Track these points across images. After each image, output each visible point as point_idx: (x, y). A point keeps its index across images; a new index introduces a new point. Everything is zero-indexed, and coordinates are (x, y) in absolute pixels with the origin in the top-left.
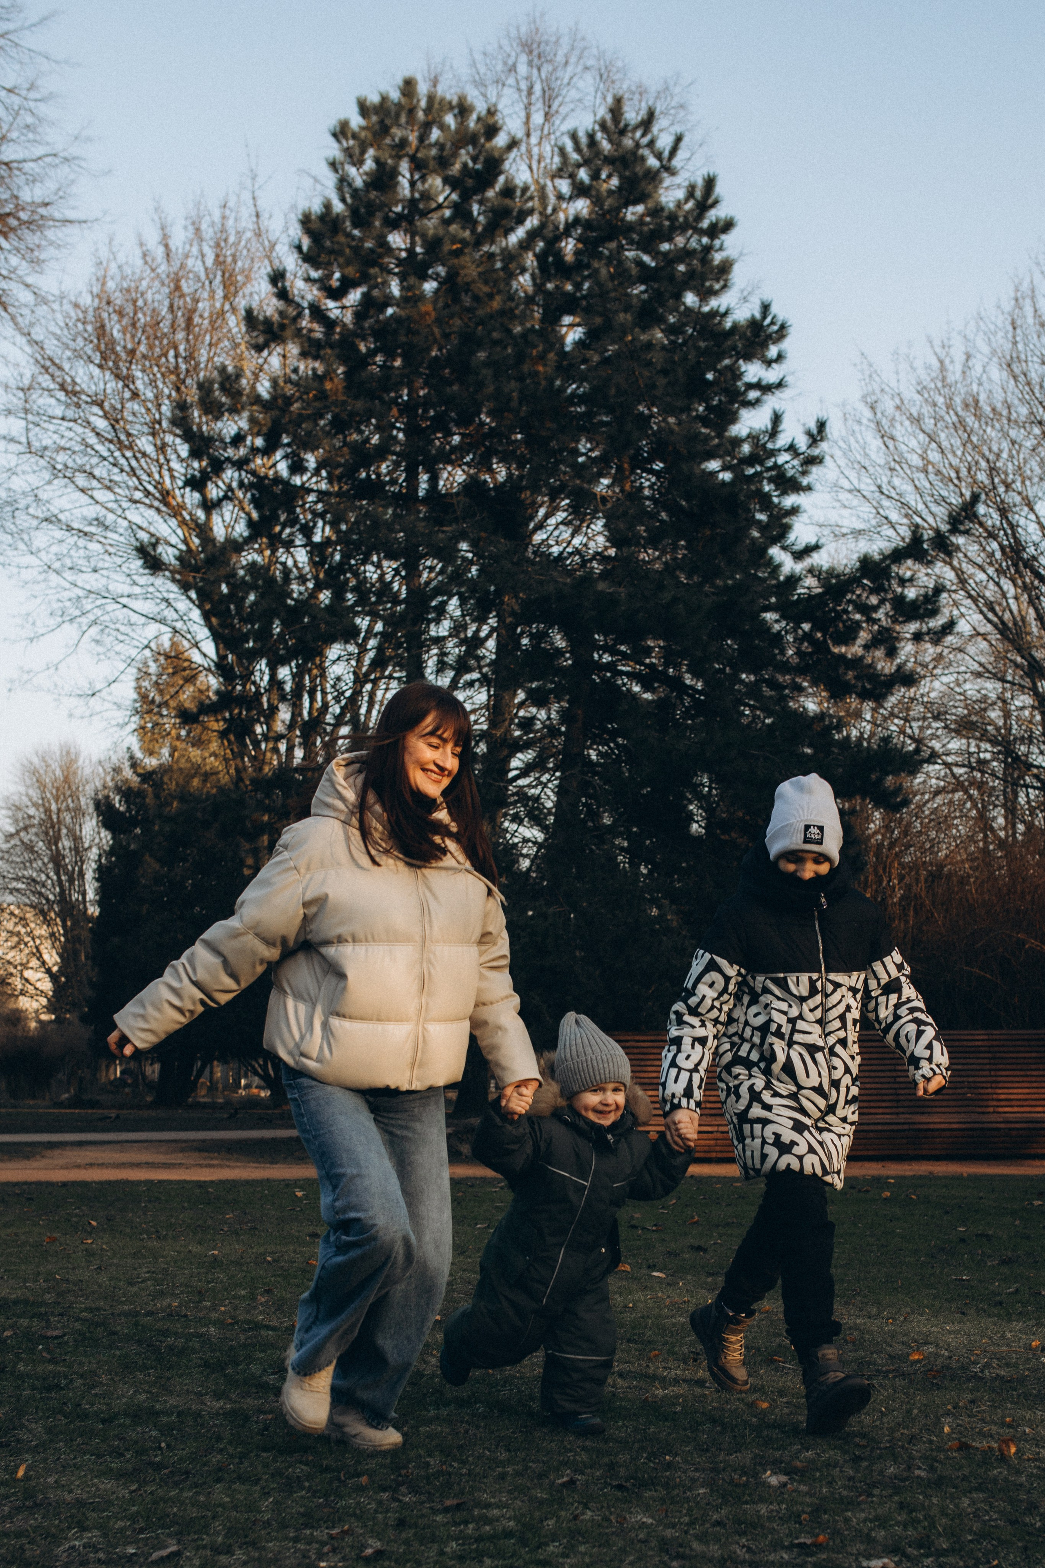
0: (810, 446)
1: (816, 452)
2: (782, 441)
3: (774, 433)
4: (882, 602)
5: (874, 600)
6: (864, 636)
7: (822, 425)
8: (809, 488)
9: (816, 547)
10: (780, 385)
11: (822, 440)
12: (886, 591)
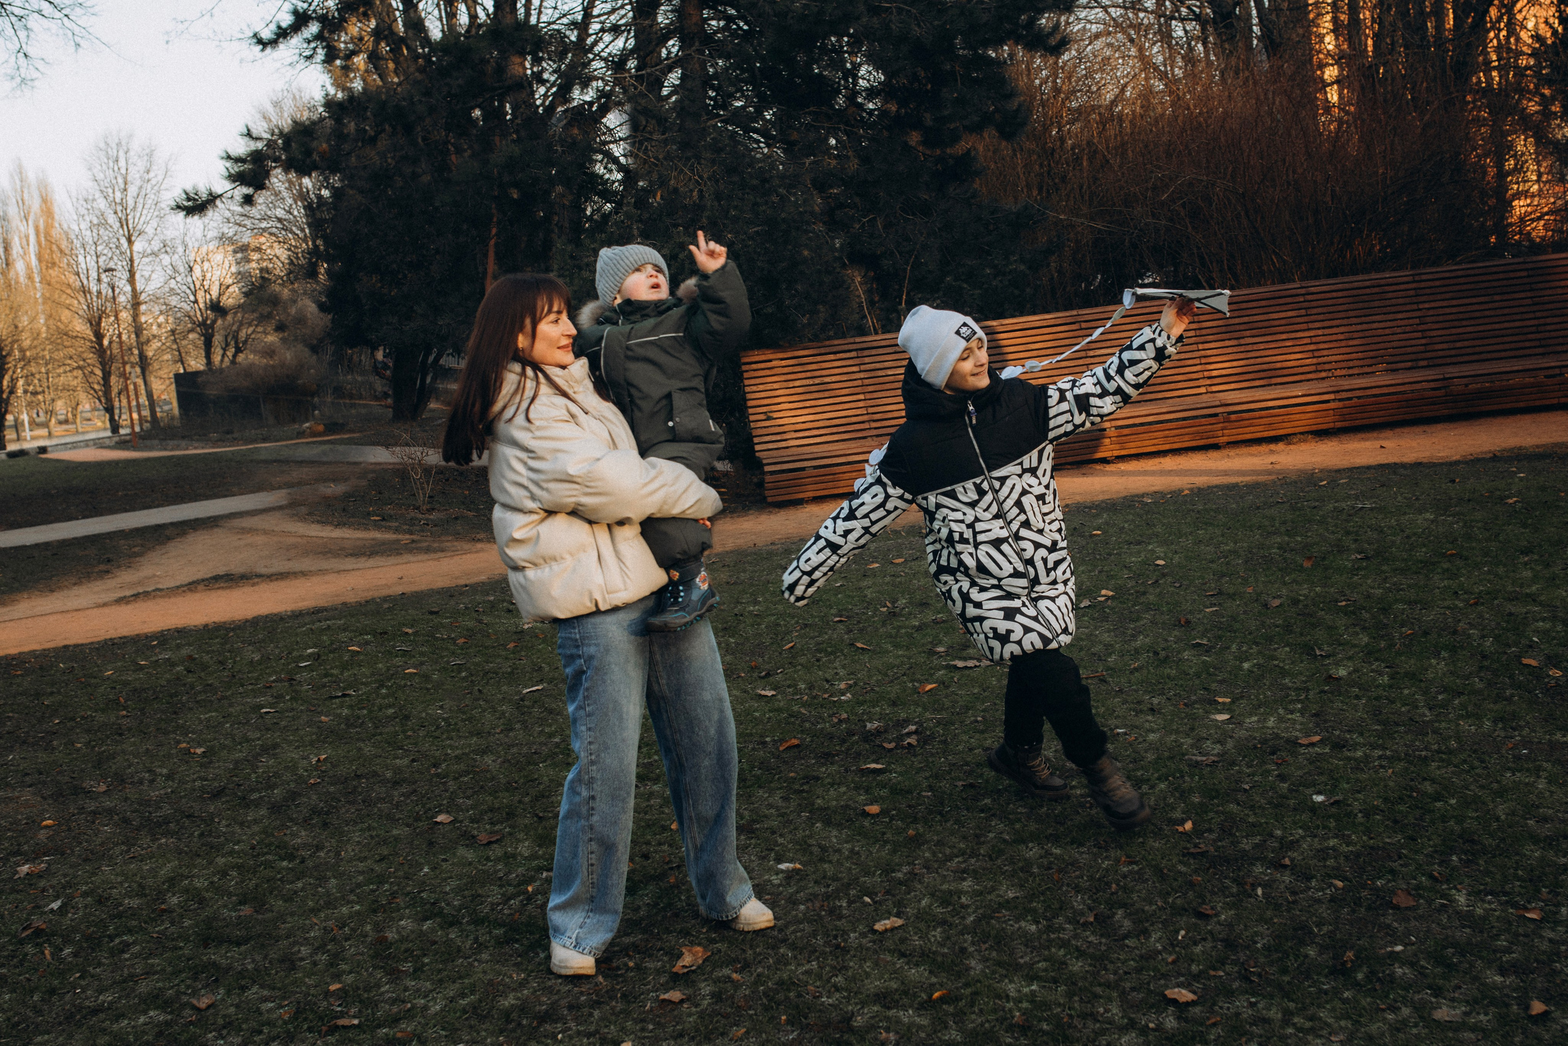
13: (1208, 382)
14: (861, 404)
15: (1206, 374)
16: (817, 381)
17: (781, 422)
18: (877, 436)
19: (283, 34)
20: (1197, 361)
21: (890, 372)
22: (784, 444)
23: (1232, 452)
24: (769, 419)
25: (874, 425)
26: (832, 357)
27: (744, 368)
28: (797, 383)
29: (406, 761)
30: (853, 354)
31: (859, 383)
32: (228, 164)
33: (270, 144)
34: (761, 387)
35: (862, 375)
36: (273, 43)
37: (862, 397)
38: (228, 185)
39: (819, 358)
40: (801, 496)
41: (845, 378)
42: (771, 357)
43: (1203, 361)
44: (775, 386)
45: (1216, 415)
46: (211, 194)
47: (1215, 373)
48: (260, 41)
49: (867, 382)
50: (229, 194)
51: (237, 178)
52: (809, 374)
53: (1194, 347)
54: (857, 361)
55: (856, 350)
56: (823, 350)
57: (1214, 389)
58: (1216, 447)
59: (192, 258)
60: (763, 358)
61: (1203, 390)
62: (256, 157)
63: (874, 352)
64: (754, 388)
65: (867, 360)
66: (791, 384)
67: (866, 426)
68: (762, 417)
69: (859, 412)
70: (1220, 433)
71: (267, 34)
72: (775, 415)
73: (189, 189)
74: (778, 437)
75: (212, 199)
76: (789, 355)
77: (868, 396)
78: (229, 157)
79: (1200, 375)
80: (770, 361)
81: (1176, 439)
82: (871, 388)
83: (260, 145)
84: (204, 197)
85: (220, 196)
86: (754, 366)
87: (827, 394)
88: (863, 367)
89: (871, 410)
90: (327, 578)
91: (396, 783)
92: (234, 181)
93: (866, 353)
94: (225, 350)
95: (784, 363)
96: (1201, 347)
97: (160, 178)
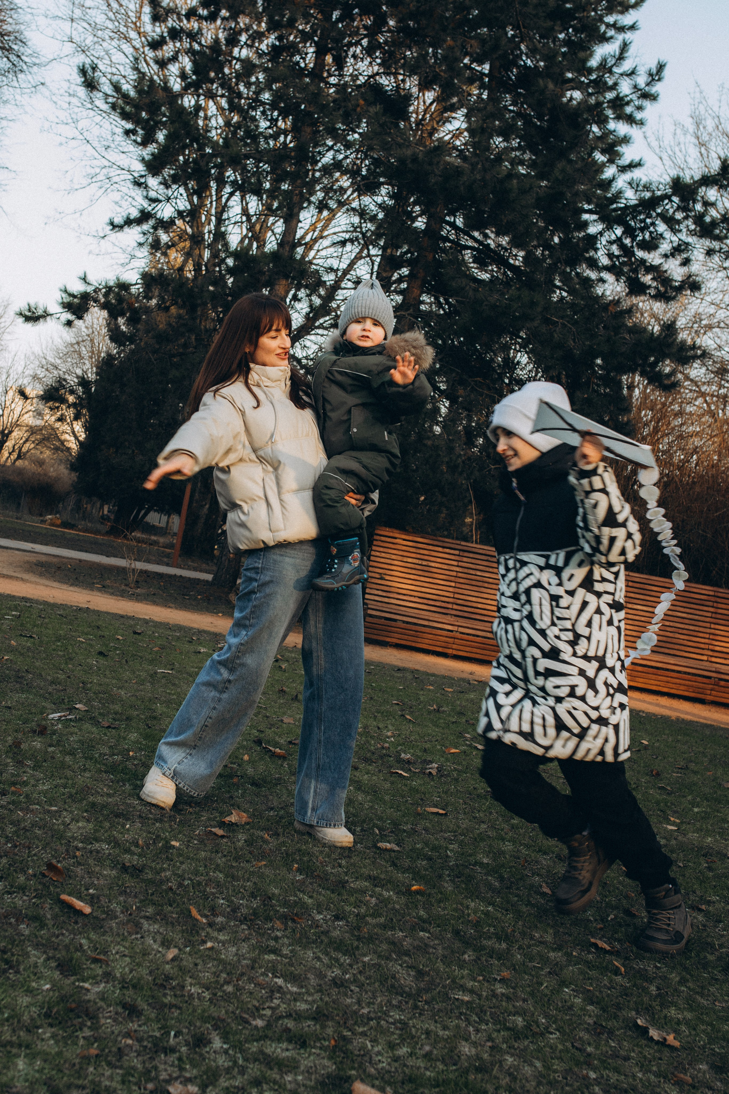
0: (648, 84)
1: (653, 90)
2: (626, 66)
3: (621, 58)
4: (686, 218)
5: (679, 216)
6: (665, 247)
7: (661, 67)
8: (641, 123)
9: (638, 164)
10: (633, 27)
11: (659, 80)
12: (690, 211)
13: (711, 653)
14: (451, 589)
15: (711, 647)
16: (424, 563)
17: (389, 583)
18: (456, 616)
19: (129, 222)
20: (707, 636)
21: (479, 573)
22: (386, 600)
23: (713, 709)
24: (382, 579)
25: (455, 607)
26: (440, 549)
27: (376, 537)
28: (410, 560)
29: (63, 677)
30: (457, 552)
31: (454, 574)
32: (64, 295)
33: (96, 290)
34: (383, 555)
35: (458, 569)
36: (121, 227)
37: (453, 584)
38: (58, 309)
39: (431, 547)
40: (388, 640)
41: (446, 567)
42: (397, 535)
43: (711, 637)
44: (394, 557)
45: (709, 678)
46: (45, 312)
47: (718, 648)
48: (112, 223)
49: (460, 575)
50: (58, 315)
51: (68, 306)
52: (419, 556)
53: (708, 625)
54: (457, 558)
55: (460, 550)
56: (435, 543)
57: (713, 659)
58: (702, 701)
59: (10, 385)
60: (391, 534)
61: (705, 658)
62: (85, 297)
63: (471, 555)
64: (378, 554)
65: (465, 559)
66: (405, 559)
67: (450, 606)
68: (377, 576)
69: (447, 594)
70: (709, 692)
71: (118, 220)
72: (387, 578)
73: (33, 305)
74: (384, 594)
75: (46, 315)
76: (410, 538)
77: (458, 585)
78: (66, 291)
79: (707, 646)
80: (396, 538)
81: (674, 686)
82: (462, 581)
83: (90, 289)
84: (40, 312)
85: (51, 315)
86: (383, 538)
87: (426, 574)
88: (460, 564)
89: (456, 596)
90: (38, 587)
91: (52, 683)
92: (64, 307)
93: (466, 554)
94: (10, 454)
95: (405, 543)
96: (713, 626)
97: (8, 324)
